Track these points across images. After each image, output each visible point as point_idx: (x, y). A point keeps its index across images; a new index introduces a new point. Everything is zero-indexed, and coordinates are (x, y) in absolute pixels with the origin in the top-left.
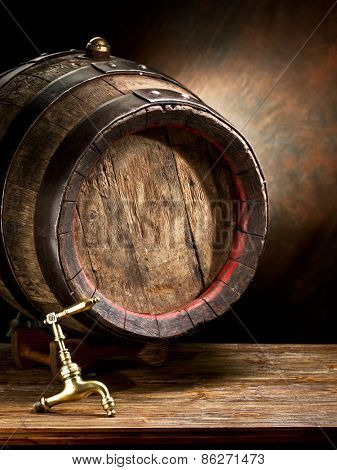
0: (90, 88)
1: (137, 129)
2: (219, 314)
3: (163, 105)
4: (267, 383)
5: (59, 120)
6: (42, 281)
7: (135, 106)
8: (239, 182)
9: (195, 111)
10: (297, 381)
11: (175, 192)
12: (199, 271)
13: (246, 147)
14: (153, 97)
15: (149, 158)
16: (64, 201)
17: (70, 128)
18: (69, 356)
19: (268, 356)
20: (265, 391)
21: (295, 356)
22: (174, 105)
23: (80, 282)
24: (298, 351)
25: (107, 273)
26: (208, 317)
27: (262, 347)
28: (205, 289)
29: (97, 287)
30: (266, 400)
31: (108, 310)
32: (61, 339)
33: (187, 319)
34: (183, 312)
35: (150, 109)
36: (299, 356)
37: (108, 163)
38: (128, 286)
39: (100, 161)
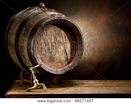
0: (41, 14)
1: (52, 23)
2: (72, 69)
3: (58, 18)
4: (84, 87)
5: (33, 21)
6: (29, 60)
7: (51, 18)
8: (77, 37)
9: (66, 19)
10: (91, 86)
11: (61, 39)
12: (67, 59)
13: (78, 28)
14: (56, 15)
15: (55, 31)
16: (34, 40)
17: (36, 23)
18: (35, 78)
19: (84, 82)
20: (83, 88)
21: (91, 82)
22: (61, 18)
23: (38, 60)
24: (92, 81)
25: (45, 58)
26: (69, 70)
27: (83, 81)
28: (69, 63)
29: (42, 61)
30: (83, 89)
31: (45, 67)
32: (33, 74)
33: (64, 70)
34: (63, 68)
35: (55, 18)
36: (92, 82)
37: (45, 32)
38: (50, 62)
39: (43, 31)
